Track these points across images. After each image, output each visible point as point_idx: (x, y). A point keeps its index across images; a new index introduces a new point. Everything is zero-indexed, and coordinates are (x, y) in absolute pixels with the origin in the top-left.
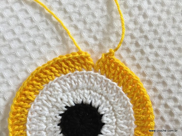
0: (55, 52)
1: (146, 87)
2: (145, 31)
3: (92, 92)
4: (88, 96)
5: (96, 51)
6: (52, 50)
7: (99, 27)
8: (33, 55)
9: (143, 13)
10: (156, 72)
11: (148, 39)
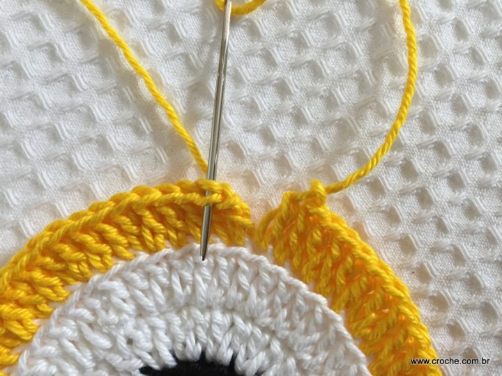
0: (124, 171)
1: (427, 318)
2: (439, 126)
3: (239, 321)
4: (224, 335)
5: (265, 179)
6: (115, 163)
7: (283, 99)
8: (44, 174)
9: (439, 66)
10: (465, 269)
11: (448, 156)
